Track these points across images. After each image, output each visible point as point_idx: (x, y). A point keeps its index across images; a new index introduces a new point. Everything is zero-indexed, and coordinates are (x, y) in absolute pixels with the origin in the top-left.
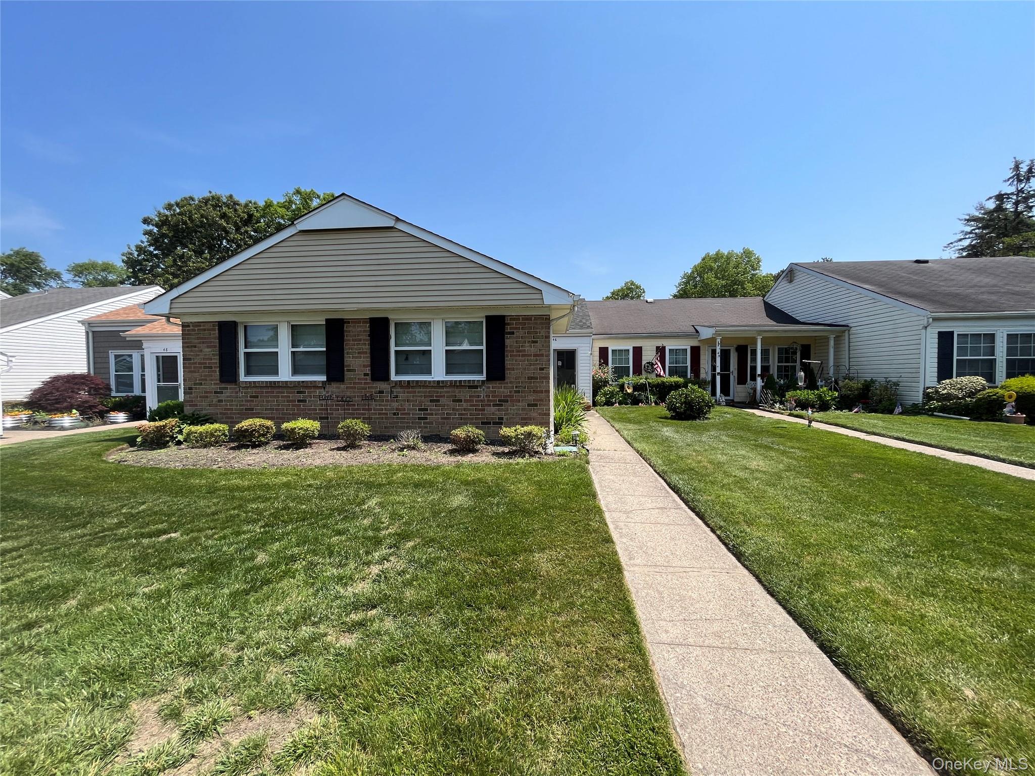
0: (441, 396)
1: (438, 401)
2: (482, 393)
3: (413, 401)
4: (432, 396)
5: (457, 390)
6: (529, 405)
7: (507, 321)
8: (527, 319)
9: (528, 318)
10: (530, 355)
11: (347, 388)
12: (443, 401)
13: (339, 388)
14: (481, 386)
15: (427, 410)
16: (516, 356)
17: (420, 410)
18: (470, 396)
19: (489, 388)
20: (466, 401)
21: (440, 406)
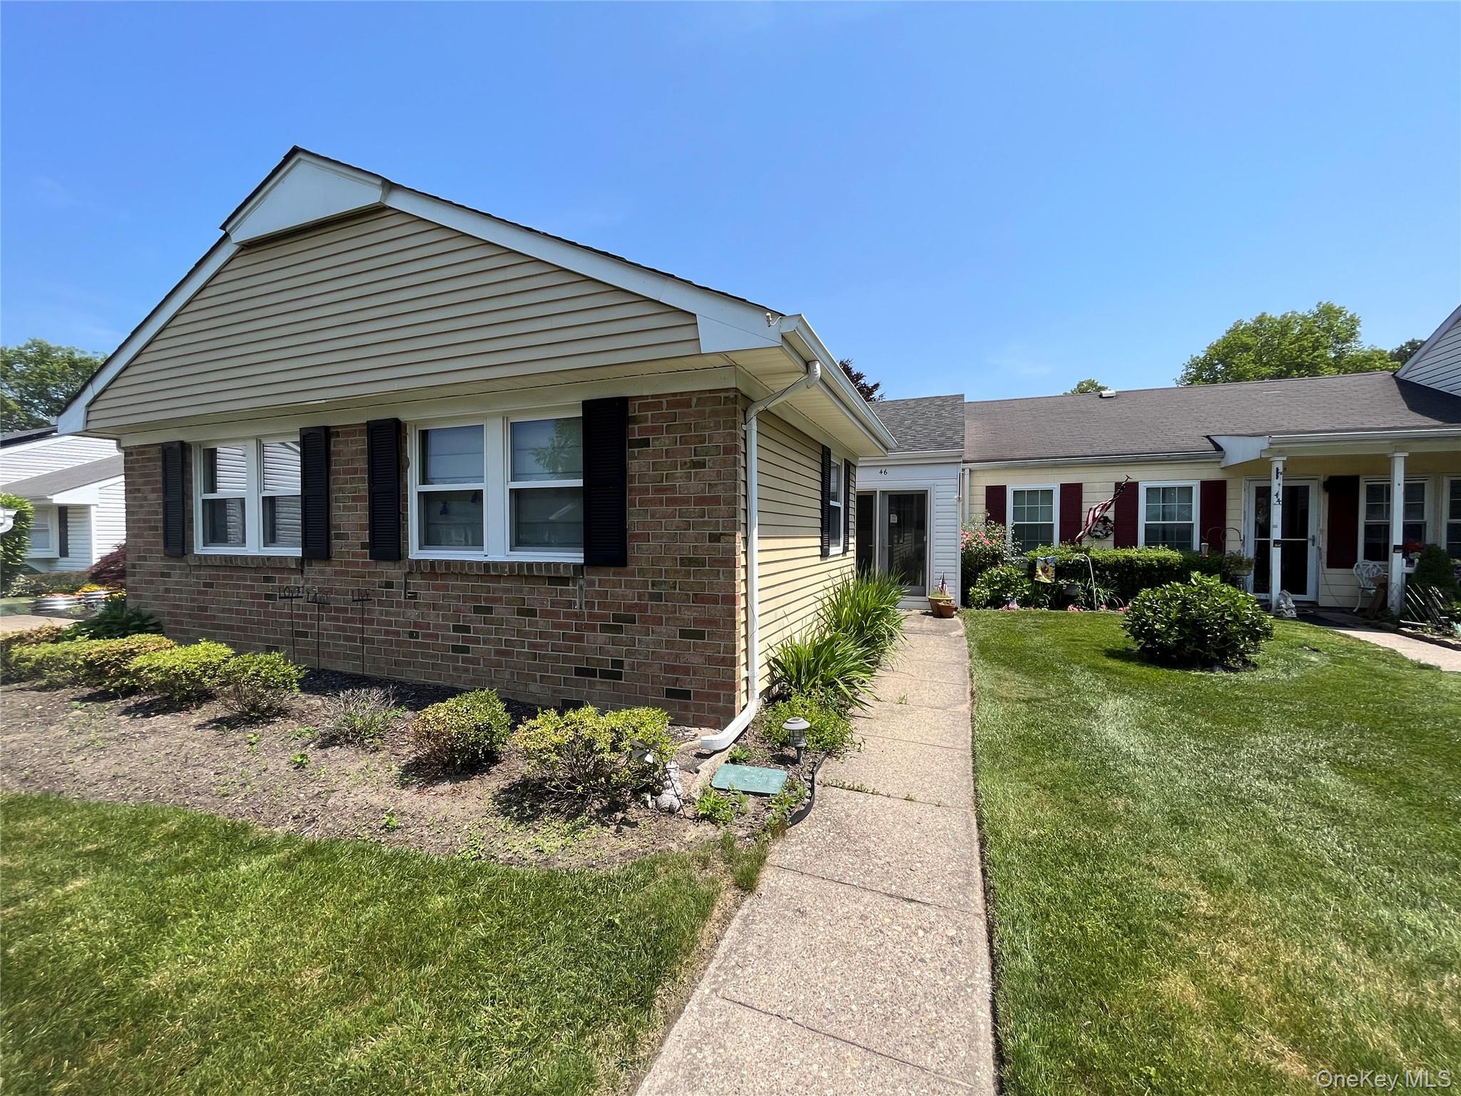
0: (495, 600)
1: (489, 610)
2: (576, 594)
3: (442, 608)
4: (477, 599)
5: (526, 587)
6: (684, 634)
7: (633, 411)
8: (678, 404)
9: (681, 401)
10: (686, 501)
11: (336, 573)
12: (500, 611)
13: (322, 572)
14: (574, 579)
15: (467, 629)
16: (652, 502)
17: (456, 629)
18: (553, 603)
19: (591, 583)
20: (546, 614)
21: (492, 622)
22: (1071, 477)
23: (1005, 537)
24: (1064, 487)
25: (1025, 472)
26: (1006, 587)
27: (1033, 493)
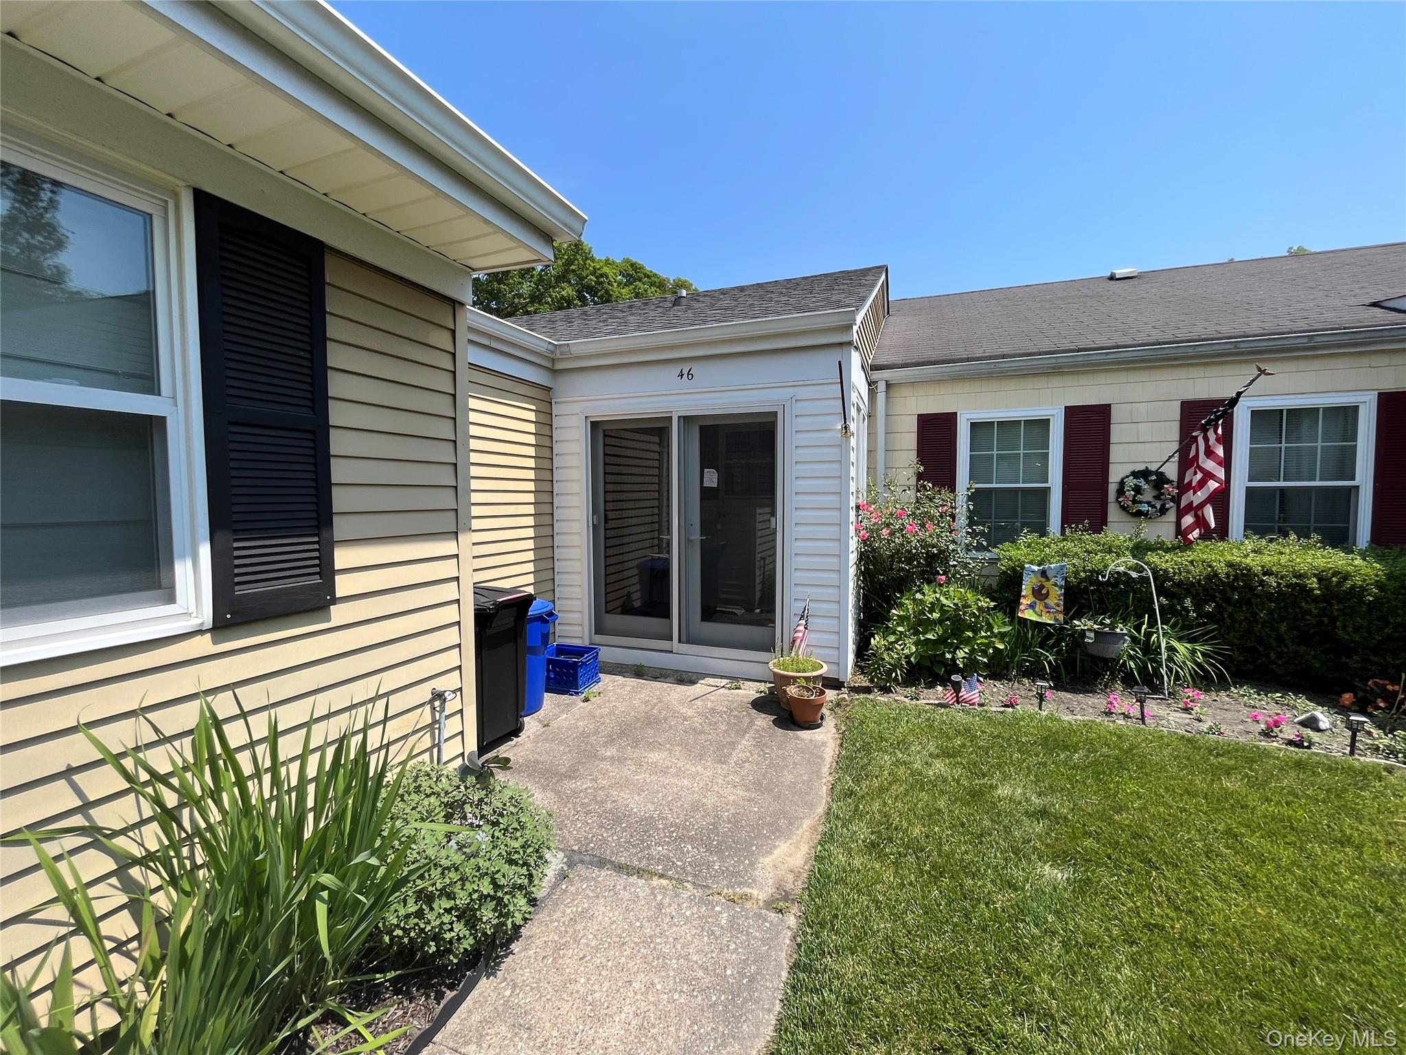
22: (1087, 393)
23: (953, 516)
24: (1072, 413)
25: (994, 385)
26: (953, 635)
27: (1008, 426)
